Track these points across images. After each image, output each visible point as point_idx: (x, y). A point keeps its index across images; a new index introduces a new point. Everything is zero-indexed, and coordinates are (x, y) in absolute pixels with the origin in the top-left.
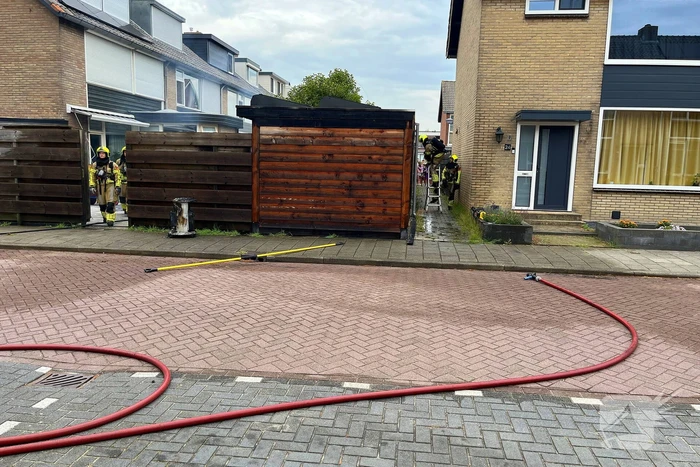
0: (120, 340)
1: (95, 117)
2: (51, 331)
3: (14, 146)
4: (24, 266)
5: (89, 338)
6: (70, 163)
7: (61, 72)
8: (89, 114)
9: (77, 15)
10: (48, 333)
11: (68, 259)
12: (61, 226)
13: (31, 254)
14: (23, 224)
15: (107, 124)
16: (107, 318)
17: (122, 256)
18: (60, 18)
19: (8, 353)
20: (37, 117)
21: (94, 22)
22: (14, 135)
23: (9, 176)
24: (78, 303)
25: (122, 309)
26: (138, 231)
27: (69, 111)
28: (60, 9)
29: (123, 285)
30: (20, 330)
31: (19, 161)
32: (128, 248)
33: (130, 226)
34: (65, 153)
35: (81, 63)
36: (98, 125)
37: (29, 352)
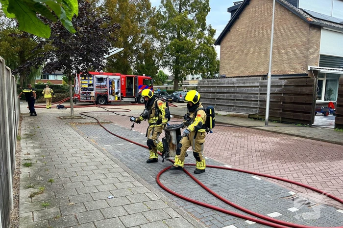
0: (330, 189)
1: (322, 71)
2: (295, 175)
3: (283, 87)
4: (283, 142)
5: (314, 184)
6: (308, 95)
7: (308, 51)
8: (319, 70)
9: (319, 21)
10: (294, 175)
11: (302, 141)
12: (299, 125)
13: (285, 137)
14: (282, 122)
15: (328, 74)
16: (323, 176)
17: (330, 144)
18: (310, 24)
19: (277, 181)
20: (294, 73)
21: (327, 23)
22: (283, 82)
23: (279, 101)
24: (308, 164)
25: (331, 173)
26: (340, 132)
27: (309, 69)
28: (311, 20)
29: (332, 160)
30: (281, 171)
31: (284, 94)
32: (334, 140)
33: (335, 128)
34: (306, 90)
35: (318, 45)
36: (322, 75)
37: (285, 183)
